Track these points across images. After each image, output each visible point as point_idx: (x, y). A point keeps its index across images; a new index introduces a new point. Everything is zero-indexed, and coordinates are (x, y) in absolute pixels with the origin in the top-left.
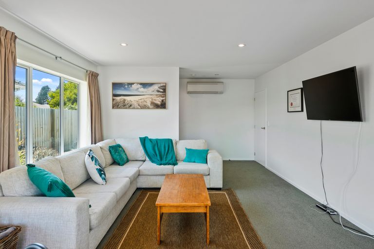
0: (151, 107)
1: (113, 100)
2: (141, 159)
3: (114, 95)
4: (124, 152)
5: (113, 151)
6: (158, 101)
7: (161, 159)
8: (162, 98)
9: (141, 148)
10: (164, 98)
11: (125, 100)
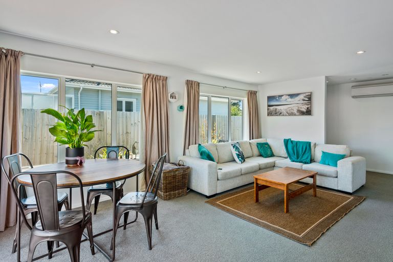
0: (297, 114)
1: (268, 109)
2: (283, 156)
3: (269, 106)
4: (271, 149)
5: (259, 146)
6: (304, 108)
7: (298, 158)
8: (307, 106)
9: (284, 147)
10: (309, 106)
11: (276, 109)
